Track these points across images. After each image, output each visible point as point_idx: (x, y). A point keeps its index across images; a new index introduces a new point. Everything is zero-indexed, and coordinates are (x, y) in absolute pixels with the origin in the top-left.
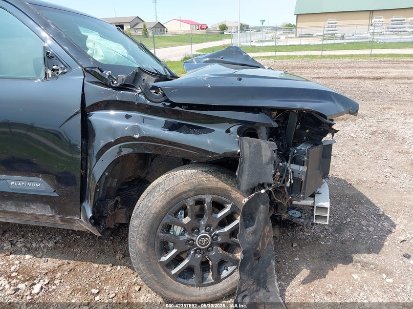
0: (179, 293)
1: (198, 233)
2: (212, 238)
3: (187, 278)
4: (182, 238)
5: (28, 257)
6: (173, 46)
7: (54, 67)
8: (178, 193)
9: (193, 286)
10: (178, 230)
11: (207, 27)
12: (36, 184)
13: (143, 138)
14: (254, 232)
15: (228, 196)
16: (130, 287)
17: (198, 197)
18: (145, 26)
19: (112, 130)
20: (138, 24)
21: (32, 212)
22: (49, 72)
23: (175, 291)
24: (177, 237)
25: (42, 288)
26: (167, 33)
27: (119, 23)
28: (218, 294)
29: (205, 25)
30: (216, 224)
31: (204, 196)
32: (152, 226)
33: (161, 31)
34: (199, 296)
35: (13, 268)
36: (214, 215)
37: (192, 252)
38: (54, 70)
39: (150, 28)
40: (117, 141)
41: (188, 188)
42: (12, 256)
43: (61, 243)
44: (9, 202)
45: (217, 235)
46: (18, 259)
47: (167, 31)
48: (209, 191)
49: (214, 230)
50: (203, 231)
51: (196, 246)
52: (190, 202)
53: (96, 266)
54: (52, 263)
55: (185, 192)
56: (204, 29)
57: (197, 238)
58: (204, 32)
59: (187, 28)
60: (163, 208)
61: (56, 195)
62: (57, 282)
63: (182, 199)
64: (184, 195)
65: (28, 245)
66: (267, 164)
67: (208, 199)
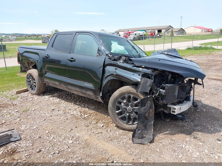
0: (120, 124)
1: (128, 106)
2: (133, 109)
3: (124, 120)
4: (123, 107)
5: (87, 109)
6: (186, 41)
7: (100, 53)
8: (123, 92)
9: (125, 123)
10: (122, 104)
11: (212, 30)
12: (90, 85)
13: (116, 75)
14: (145, 109)
15: (139, 97)
16: (110, 122)
17: (129, 95)
18: (172, 30)
19: (109, 72)
20: (169, 29)
21: (88, 93)
22: (98, 54)
23: (119, 123)
24: (122, 106)
25: (87, 116)
26: (186, 34)
27: (160, 29)
28: (132, 129)
29: (211, 29)
30: (134, 105)
31: (131, 95)
32: (114, 100)
33: (182, 33)
34: (126, 127)
35: (82, 110)
36: (134, 102)
37: (126, 112)
38: (99, 54)
39: (175, 32)
40: (110, 75)
41: (126, 91)
42: (83, 108)
43: (97, 108)
44: (84, 90)
45: (134, 109)
46: (84, 109)
47: (185, 33)
48: (132, 93)
49: (133, 107)
50: (130, 106)
51: (127, 111)
52: (126, 96)
53: (103, 115)
54: (93, 112)
55: (125, 92)
56: (210, 31)
57: (128, 108)
58: (210, 33)
59: (199, 31)
60: (118, 96)
61: (94, 89)
62: (91, 116)
63: (124, 94)
64: (124, 93)
65: (88, 106)
66: (148, 86)
67: (132, 96)
